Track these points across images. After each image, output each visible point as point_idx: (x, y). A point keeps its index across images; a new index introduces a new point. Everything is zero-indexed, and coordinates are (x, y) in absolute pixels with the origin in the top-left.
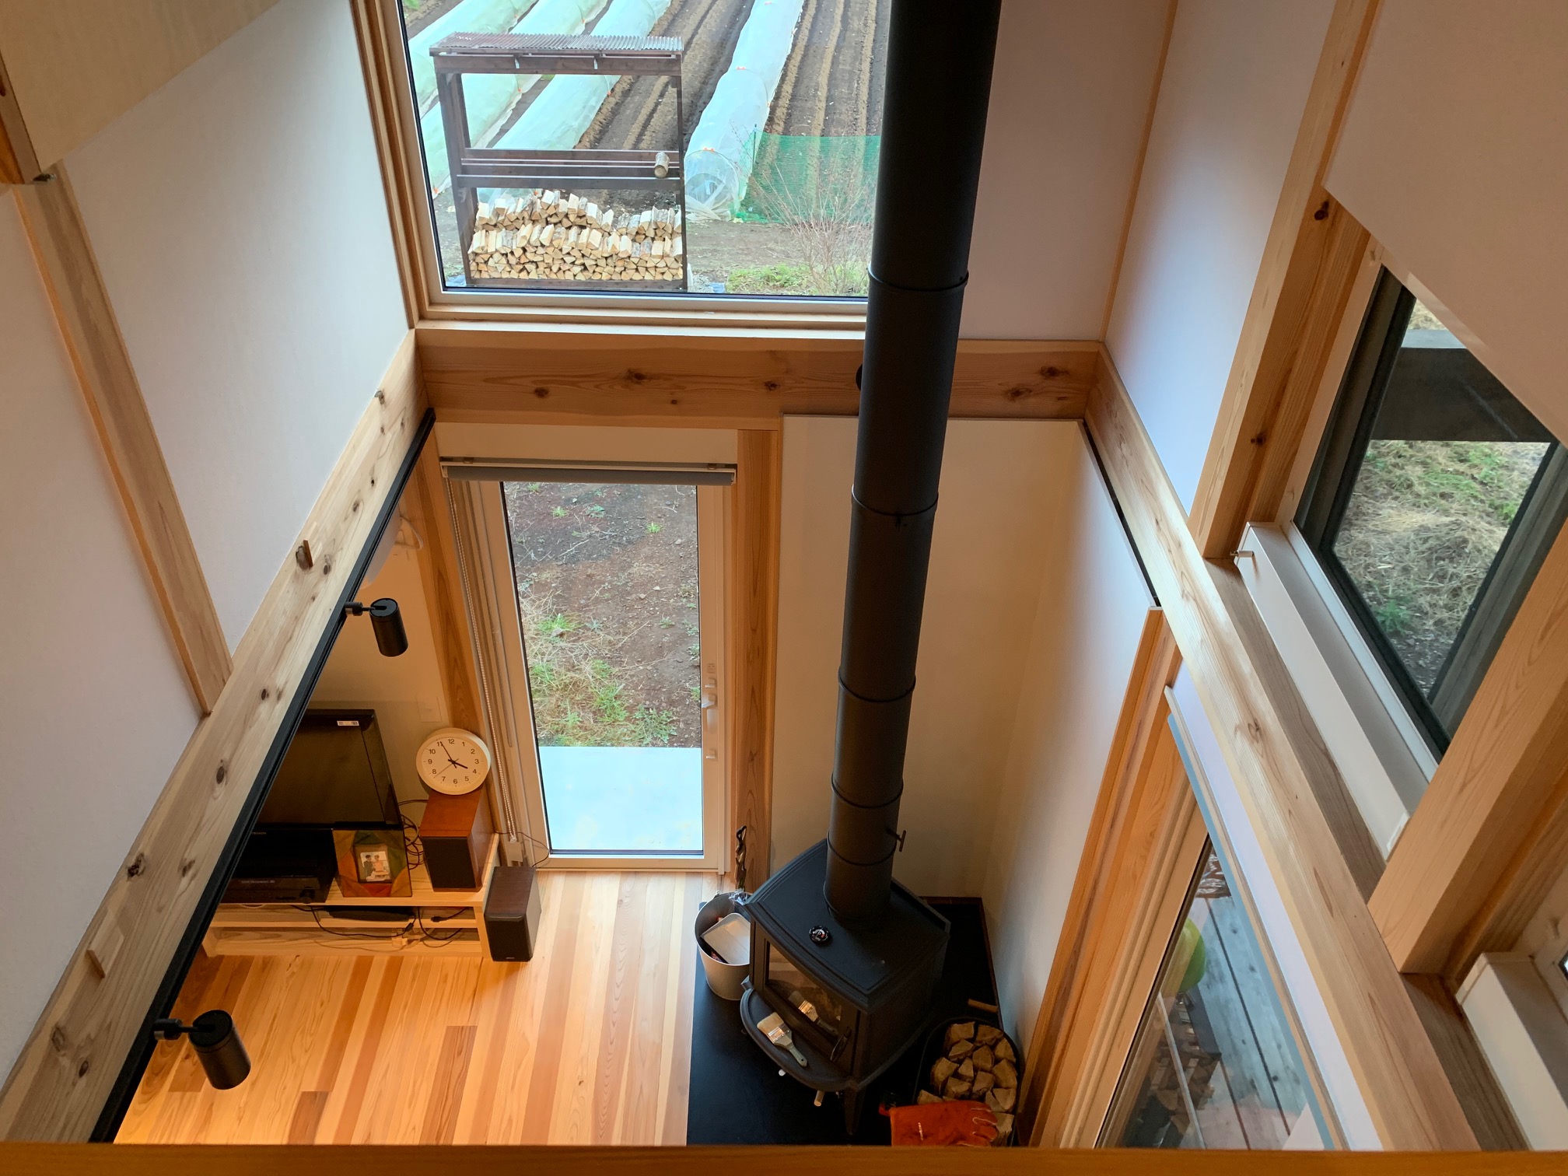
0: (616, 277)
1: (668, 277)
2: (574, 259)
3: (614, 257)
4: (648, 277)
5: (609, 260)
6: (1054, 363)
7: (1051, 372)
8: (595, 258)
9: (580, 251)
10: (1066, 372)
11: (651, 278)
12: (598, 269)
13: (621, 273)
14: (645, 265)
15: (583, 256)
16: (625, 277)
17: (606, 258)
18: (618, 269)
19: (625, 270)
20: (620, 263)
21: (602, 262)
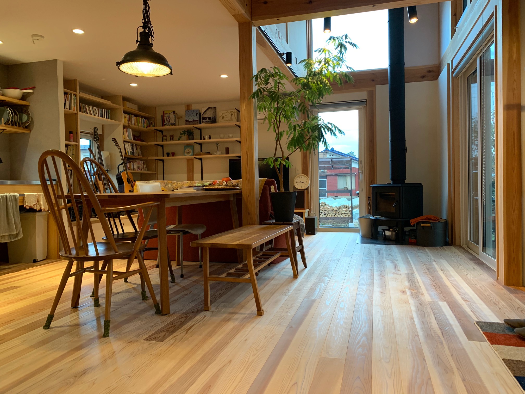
0: (333, 216)
1: (347, 216)
2: (322, 211)
3: (333, 210)
4: (342, 216)
5: (332, 212)
6: (431, 69)
7: (429, 72)
8: (328, 211)
9: (324, 209)
10: (433, 71)
11: (343, 217)
12: (329, 214)
13: (334, 215)
14: (341, 213)
15: (325, 211)
16: (336, 216)
17: (331, 211)
18: (334, 214)
19: (336, 214)
20: (334, 212)
21: (330, 212)
